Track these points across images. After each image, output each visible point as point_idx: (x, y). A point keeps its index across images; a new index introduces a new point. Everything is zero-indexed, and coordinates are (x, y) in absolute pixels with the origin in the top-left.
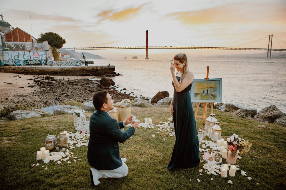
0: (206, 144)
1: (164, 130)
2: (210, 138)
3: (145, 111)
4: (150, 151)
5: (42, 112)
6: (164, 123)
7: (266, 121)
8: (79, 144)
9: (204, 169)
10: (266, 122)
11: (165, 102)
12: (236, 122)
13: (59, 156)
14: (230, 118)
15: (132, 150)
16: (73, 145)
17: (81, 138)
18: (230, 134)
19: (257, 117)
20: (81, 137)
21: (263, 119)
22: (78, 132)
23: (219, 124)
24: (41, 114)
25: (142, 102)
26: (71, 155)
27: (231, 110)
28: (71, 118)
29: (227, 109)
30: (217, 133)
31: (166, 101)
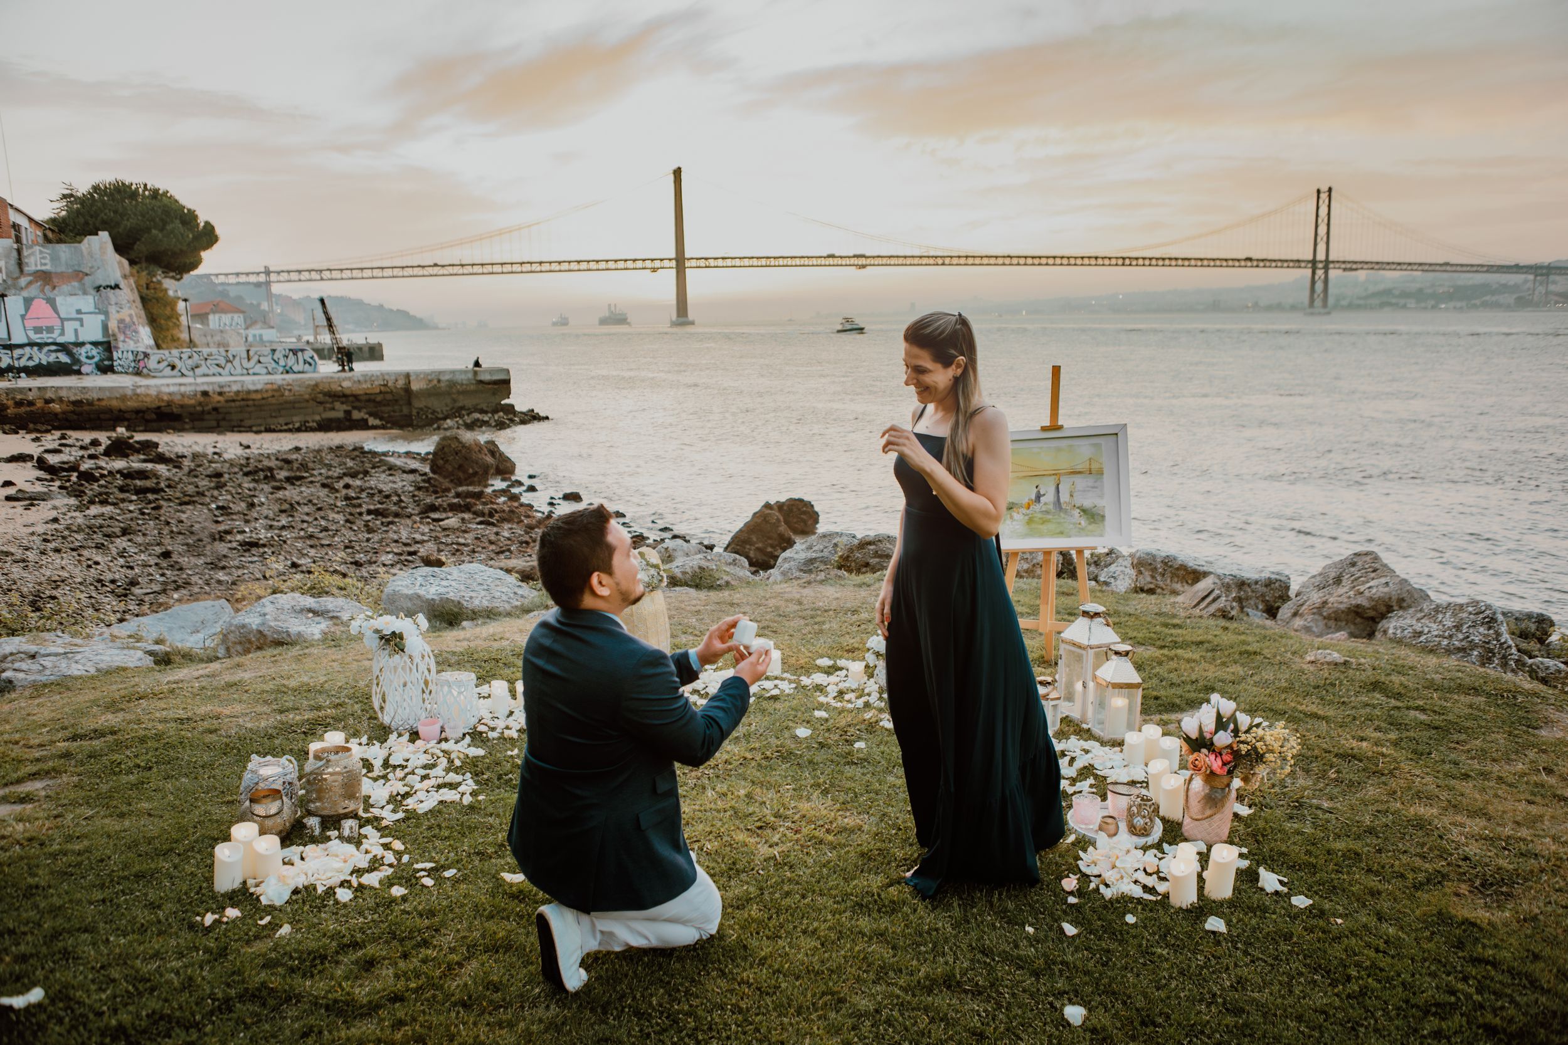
0: (1074, 755)
1: (849, 701)
2: (1085, 726)
3: (724, 607)
4: (804, 806)
5: (157, 642)
6: (841, 663)
7: (1339, 629)
8: (421, 795)
9: (1085, 878)
10: (1338, 634)
11: (820, 555)
12: (1201, 643)
13: (337, 864)
14: (1166, 625)
15: (713, 806)
16: (388, 803)
17: (425, 767)
18: (1178, 701)
19: (1295, 614)
20: (424, 759)
21: (1321, 624)
22: (400, 735)
23: (1127, 653)
24: (151, 653)
25: (704, 564)
26: (399, 854)
27: (1161, 584)
28: (335, 664)
29: (1146, 580)
30: (1119, 702)
31: (826, 554)
